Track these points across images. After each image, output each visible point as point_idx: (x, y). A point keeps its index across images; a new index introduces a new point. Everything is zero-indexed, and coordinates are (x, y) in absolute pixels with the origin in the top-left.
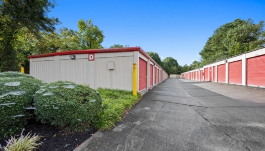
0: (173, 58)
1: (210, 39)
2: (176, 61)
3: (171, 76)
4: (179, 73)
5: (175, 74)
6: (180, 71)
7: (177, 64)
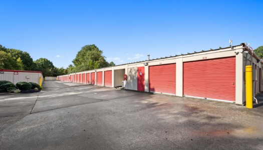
0: (48, 59)
1: (79, 52)
2: (51, 63)
3: (47, 78)
4: (55, 76)
5: (51, 76)
6: (56, 73)
7: (53, 67)
